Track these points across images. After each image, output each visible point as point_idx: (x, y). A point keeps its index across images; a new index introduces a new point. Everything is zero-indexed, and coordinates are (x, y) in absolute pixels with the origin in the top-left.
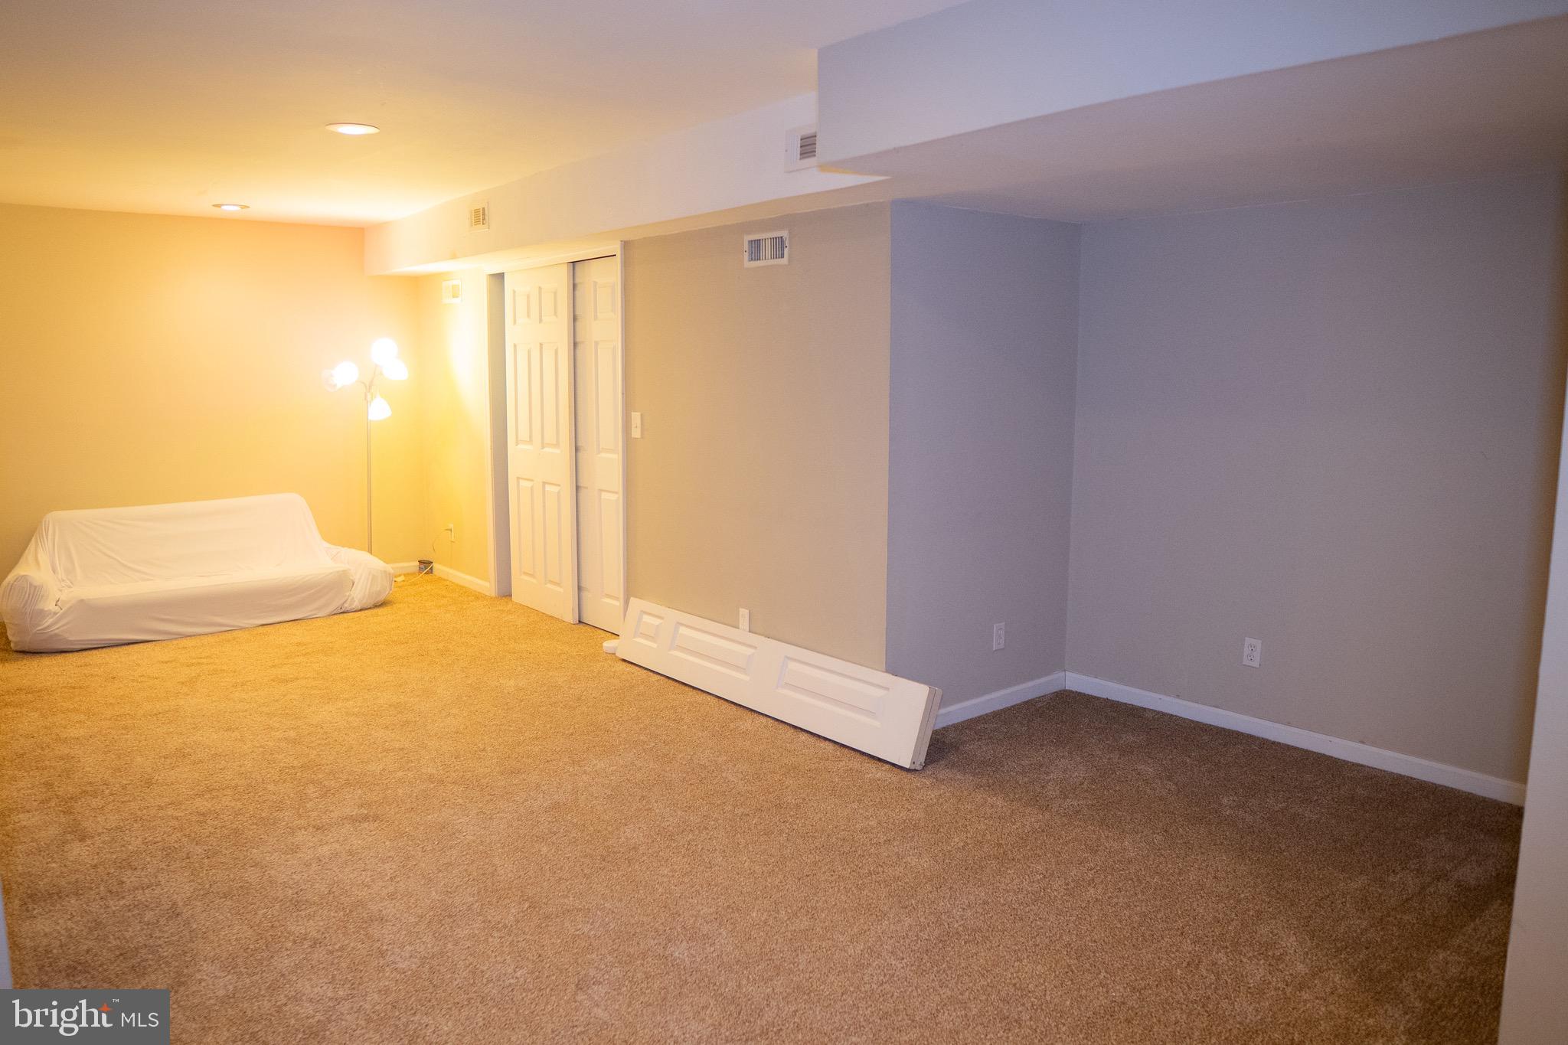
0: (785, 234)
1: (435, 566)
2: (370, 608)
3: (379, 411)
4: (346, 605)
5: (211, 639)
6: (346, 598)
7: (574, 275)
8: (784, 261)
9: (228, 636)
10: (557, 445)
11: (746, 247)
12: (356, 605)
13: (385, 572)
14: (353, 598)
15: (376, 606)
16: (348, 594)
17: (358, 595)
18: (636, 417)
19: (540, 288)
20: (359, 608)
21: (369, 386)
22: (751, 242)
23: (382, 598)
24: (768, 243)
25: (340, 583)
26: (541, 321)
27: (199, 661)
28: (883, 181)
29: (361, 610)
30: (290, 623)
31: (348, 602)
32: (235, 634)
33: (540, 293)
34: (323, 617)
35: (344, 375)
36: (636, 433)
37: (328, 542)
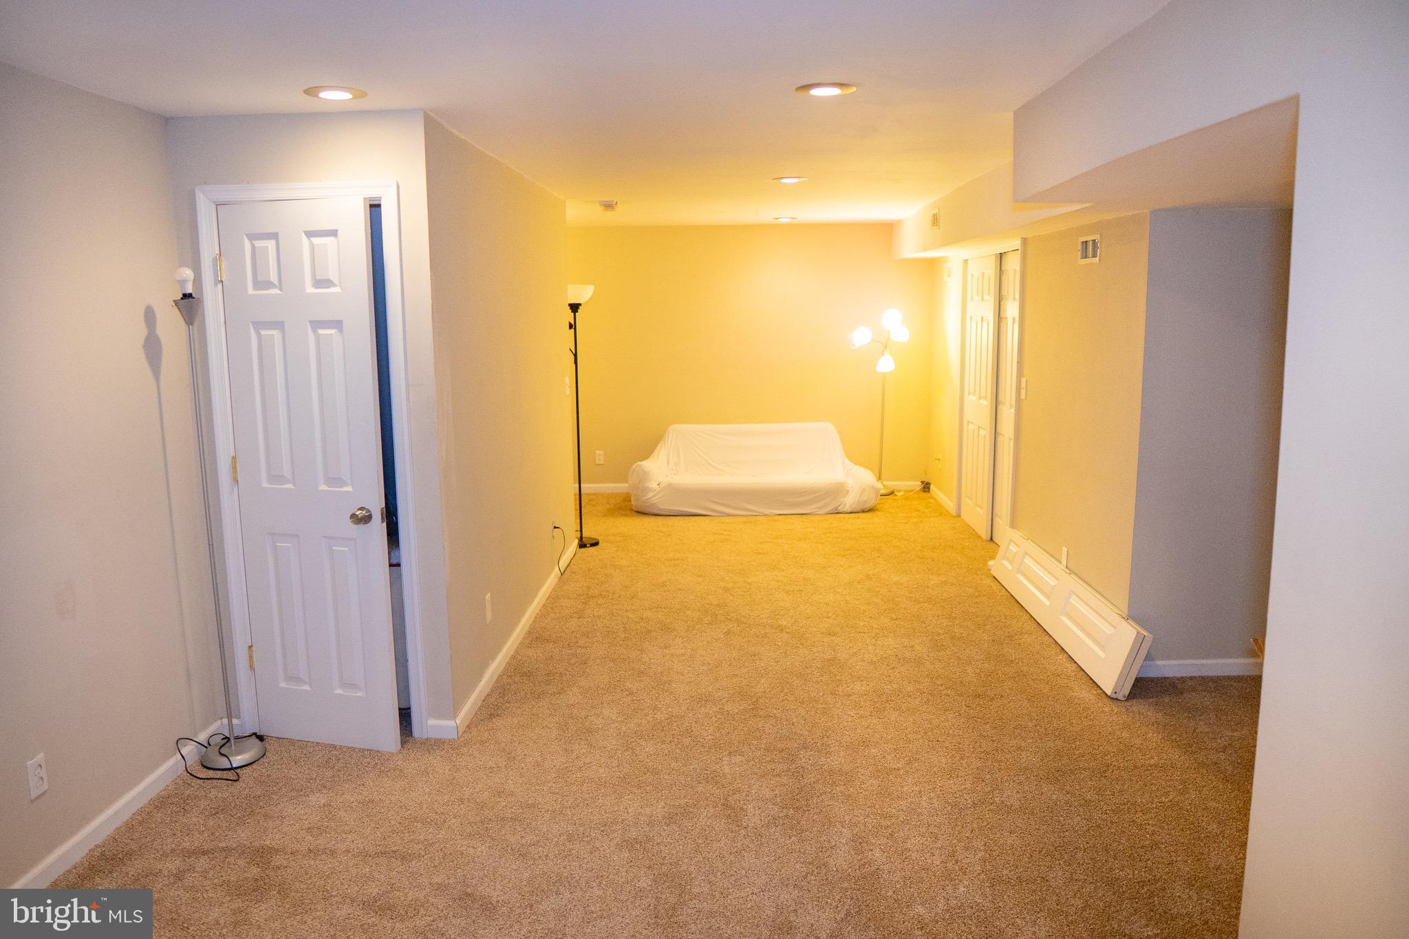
0: (1097, 237)
1: (932, 487)
2: (858, 512)
3: (886, 365)
4: (840, 508)
5: (742, 519)
6: (840, 503)
7: (1001, 264)
8: (1097, 259)
9: (754, 518)
10: (985, 398)
11: (1080, 245)
12: (847, 508)
13: (873, 487)
14: (845, 504)
15: (863, 511)
16: (842, 500)
17: (849, 502)
18: (1023, 380)
19: (983, 273)
20: (849, 511)
21: (884, 345)
22: (1083, 242)
23: (868, 506)
24: (1091, 242)
25: (837, 491)
26: (983, 299)
27: (724, 532)
28: (1088, 207)
29: (851, 513)
30: (797, 516)
31: (841, 506)
32: (758, 518)
33: (983, 276)
34: (822, 514)
35: (861, 337)
36: (1023, 396)
37: (850, 460)
